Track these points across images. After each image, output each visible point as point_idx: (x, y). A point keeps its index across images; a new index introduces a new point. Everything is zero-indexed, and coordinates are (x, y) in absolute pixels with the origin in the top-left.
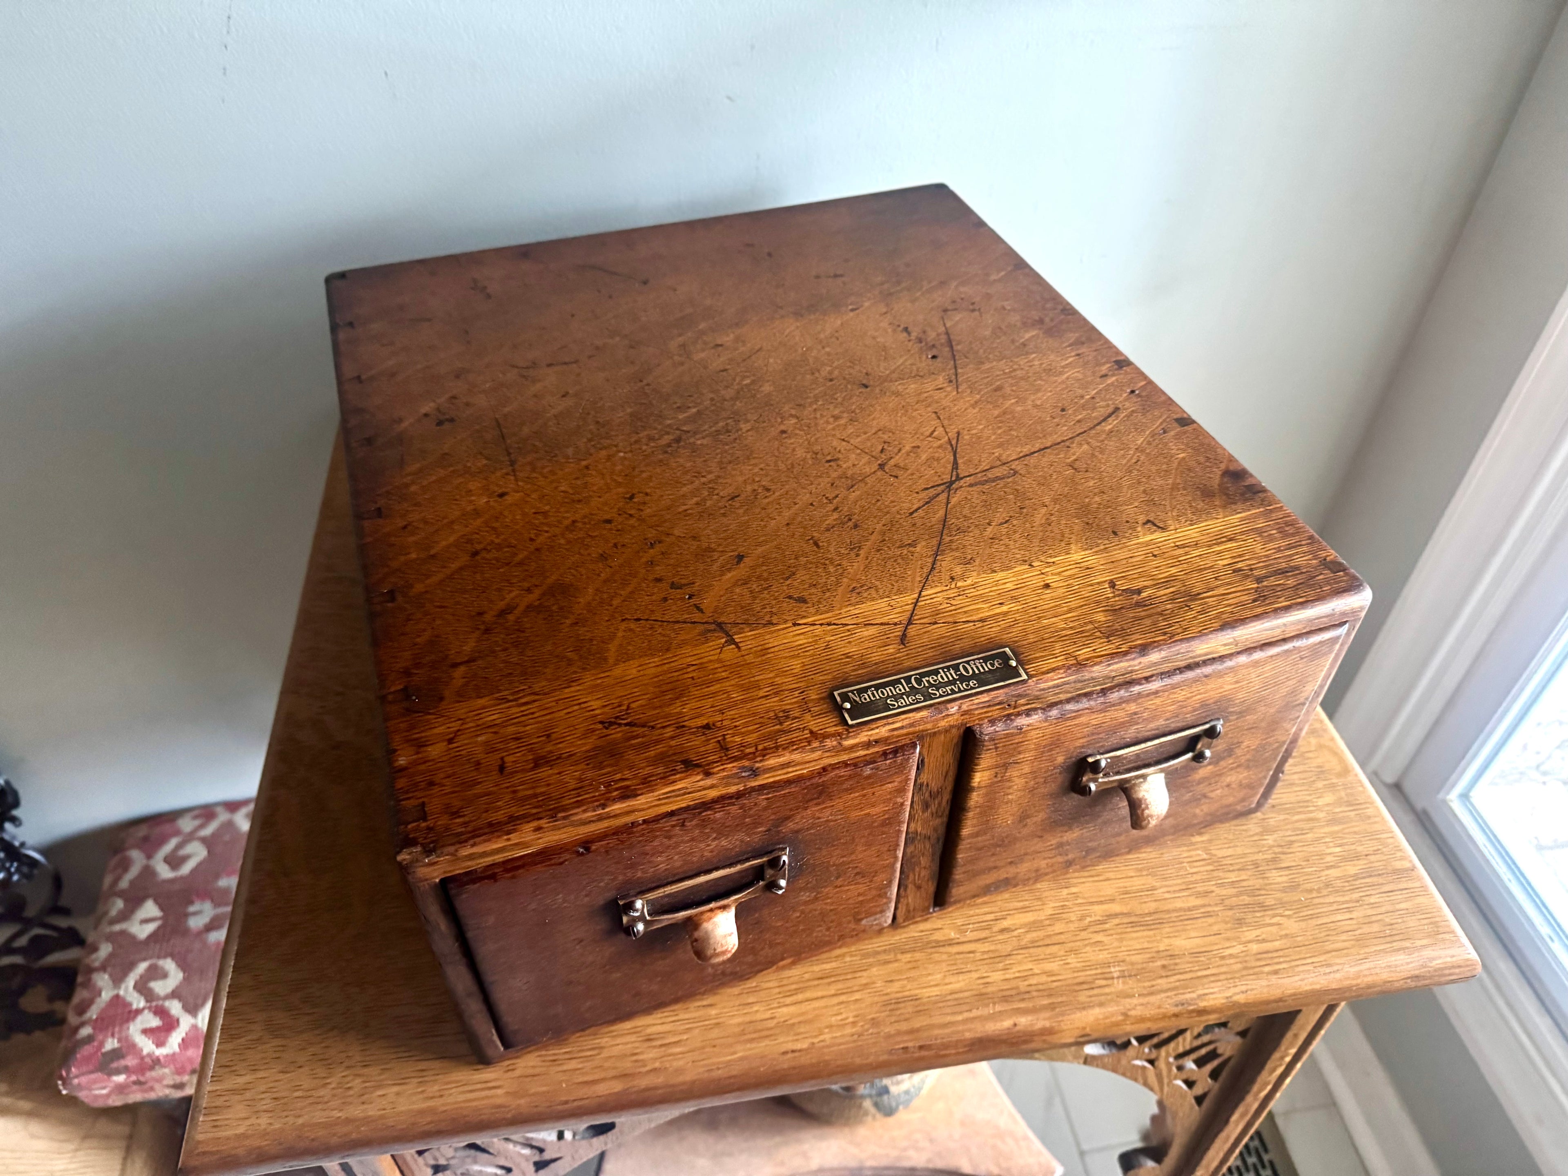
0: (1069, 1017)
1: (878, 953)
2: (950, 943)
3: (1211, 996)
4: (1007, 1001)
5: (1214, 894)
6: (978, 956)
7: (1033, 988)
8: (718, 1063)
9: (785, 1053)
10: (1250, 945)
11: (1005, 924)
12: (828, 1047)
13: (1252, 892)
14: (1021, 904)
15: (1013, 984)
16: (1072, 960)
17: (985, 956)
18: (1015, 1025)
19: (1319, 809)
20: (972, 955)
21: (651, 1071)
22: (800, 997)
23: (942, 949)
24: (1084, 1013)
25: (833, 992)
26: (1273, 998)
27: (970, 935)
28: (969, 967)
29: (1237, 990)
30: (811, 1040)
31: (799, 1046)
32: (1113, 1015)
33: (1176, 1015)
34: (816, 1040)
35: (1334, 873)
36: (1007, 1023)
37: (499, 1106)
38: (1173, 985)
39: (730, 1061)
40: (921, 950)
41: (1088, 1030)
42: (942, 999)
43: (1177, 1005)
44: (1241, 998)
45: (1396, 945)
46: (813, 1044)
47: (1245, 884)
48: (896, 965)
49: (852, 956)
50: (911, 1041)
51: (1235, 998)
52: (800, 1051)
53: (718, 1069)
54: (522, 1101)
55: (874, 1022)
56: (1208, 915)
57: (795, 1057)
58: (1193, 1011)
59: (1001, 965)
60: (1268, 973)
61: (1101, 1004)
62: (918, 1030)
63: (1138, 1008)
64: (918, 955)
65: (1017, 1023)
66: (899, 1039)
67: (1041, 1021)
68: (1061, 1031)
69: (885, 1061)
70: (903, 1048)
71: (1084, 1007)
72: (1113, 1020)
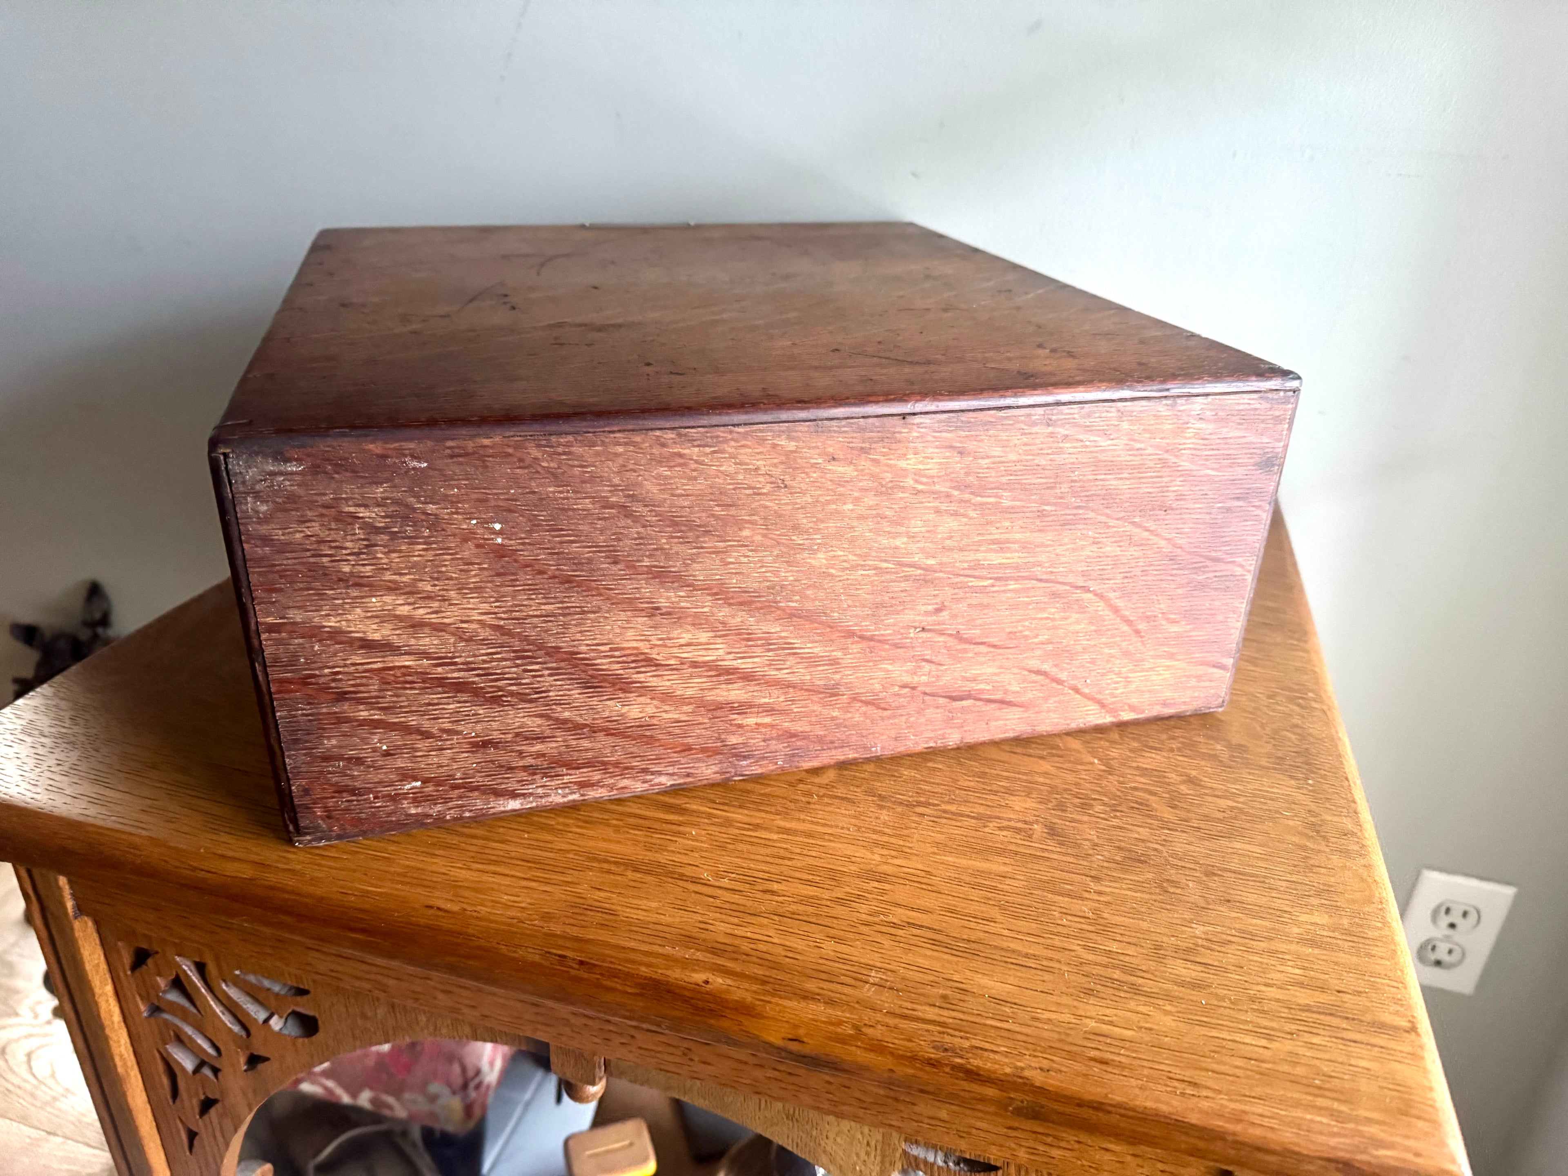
0: (780, 1002)
1: (608, 862)
2: (695, 881)
3: (992, 1056)
4: (714, 953)
5: (1073, 954)
6: (718, 902)
7: (754, 953)
8: (357, 889)
9: (431, 907)
10: (1087, 1021)
11: (775, 887)
12: (478, 919)
13: (1131, 970)
14: (810, 877)
15: (737, 942)
16: (829, 947)
17: (727, 906)
18: (707, 982)
19: (1298, 924)
20: (711, 900)
21: (290, 870)
22: (492, 868)
23: (681, 883)
24: (803, 1004)
25: (528, 876)
26: (1087, 1097)
27: (725, 882)
28: (698, 909)
29: (1035, 1063)
30: (465, 905)
31: (449, 906)
32: (840, 1023)
33: (932, 1063)
34: (469, 908)
35: (1272, 992)
36: (699, 977)
38: (942, 1019)
39: (368, 892)
40: (657, 875)
41: (801, 1032)
42: (643, 924)
43: (936, 1047)
44: (1038, 1078)
46: (465, 910)
47: (1127, 959)
48: (619, 878)
49: (575, 854)
50: (574, 950)
51: (1027, 1073)
52: (446, 911)
53: (353, 895)
55: (547, 917)
56: (1048, 970)
57: (438, 916)
58: (955, 1067)
59: (736, 920)
61: (830, 1003)
62: (587, 941)
63: (879, 1027)
64: (649, 878)
65: (710, 980)
66: (560, 942)
67: (741, 992)
68: (764, 1017)
69: (534, 964)
70: (560, 956)
71: (806, 996)
72: (839, 1030)
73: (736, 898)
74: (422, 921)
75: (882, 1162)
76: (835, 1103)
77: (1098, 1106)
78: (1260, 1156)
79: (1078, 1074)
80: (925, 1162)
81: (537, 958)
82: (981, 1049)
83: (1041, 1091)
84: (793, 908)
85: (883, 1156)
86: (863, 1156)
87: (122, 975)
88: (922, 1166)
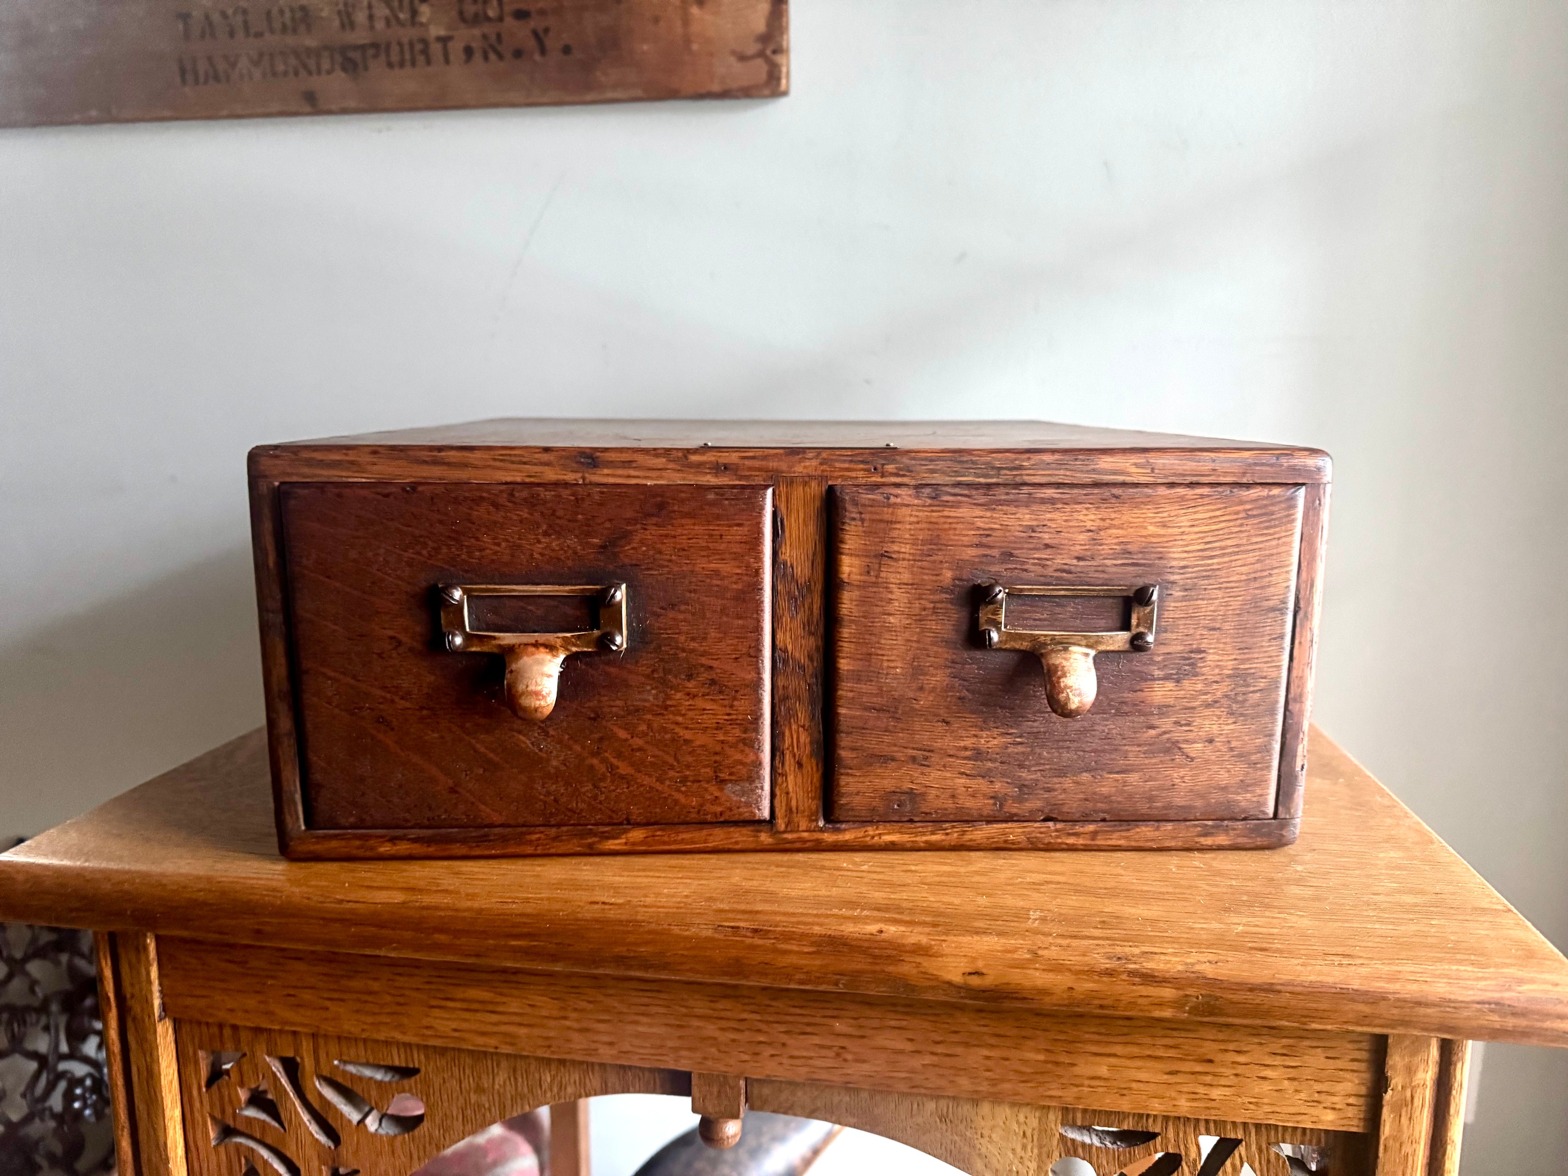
0: (955, 939)
1: (749, 863)
2: (838, 869)
3: (1162, 957)
4: (879, 911)
6: (866, 880)
7: (920, 908)
8: (517, 898)
11: (913, 868)
12: (645, 906)
13: (1256, 895)
14: (944, 861)
15: (895, 902)
16: (981, 899)
17: (874, 882)
18: (881, 932)
19: (1379, 858)
20: (858, 879)
22: (640, 874)
23: (825, 871)
25: (680, 876)
26: (1258, 981)
27: (865, 868)
28: (850, 885)
29: (1202, 958)
30: (629, 899)
31: (614, 900)
32: (1014, 951)
33: (1110, 973)
34: (633, 900)
35: (1383, 898)
36: (873, 928)
37: (274, 890)
38: (1108, 935)
40: (799, 868)
41: (980, 965)
42: (801, 898)
43: (1109, 958)
44: (1209, 971)
45: (1458, 956)
46: (630, 902)
47: (1248, 888)
48: (764, 872)
49: (719, 861)
50: (746, 921)
51: (1197, 968)
52: (612, 904)
53: (514, 903)
54: (297, 890)
55: (711, 899)
56: (1184, 900)
57: (604, 909)
58: (1132, 973)
59: (890, 890)
60: (1251, 948)
61: (1000, 934)
62: (757, 912)
63: (1053, 948)
64: (794, 870)
65: (884, 929)
66: (731, 915)
67: (916, 936)
68: (942, 956)
69: (708, 939)
70: (732, 927)
71: (977, 932)
72: (1015, 956)
73: (881, 877)
74: (588, 916)
75: (1040, 1155)
76: (994, 1082)
77: (1269, 989)
78: (1422, 1011)
79: (1244, 962)
80: (1083, 1144)
81: (710, 933)
82: (1152, 953)
83: (1213, 983)
84: (937, 879)
85: (1040, 1147)
86: (1019, 1150)
87: (195, 1093)
88: (1080, 1150)
